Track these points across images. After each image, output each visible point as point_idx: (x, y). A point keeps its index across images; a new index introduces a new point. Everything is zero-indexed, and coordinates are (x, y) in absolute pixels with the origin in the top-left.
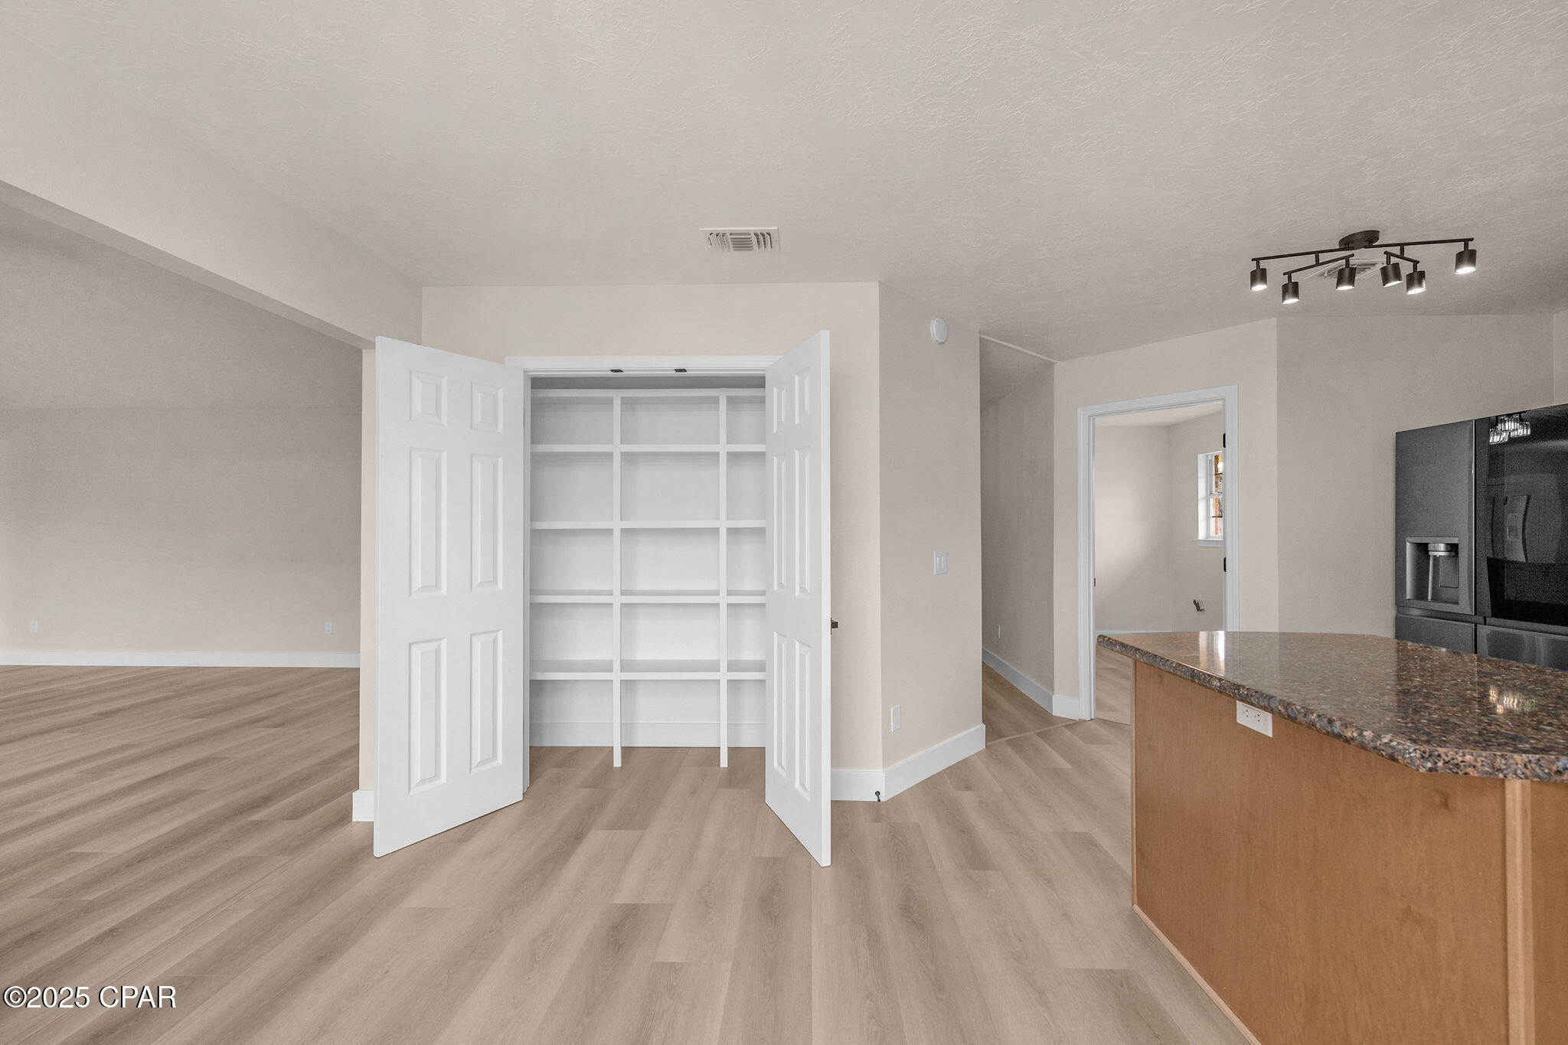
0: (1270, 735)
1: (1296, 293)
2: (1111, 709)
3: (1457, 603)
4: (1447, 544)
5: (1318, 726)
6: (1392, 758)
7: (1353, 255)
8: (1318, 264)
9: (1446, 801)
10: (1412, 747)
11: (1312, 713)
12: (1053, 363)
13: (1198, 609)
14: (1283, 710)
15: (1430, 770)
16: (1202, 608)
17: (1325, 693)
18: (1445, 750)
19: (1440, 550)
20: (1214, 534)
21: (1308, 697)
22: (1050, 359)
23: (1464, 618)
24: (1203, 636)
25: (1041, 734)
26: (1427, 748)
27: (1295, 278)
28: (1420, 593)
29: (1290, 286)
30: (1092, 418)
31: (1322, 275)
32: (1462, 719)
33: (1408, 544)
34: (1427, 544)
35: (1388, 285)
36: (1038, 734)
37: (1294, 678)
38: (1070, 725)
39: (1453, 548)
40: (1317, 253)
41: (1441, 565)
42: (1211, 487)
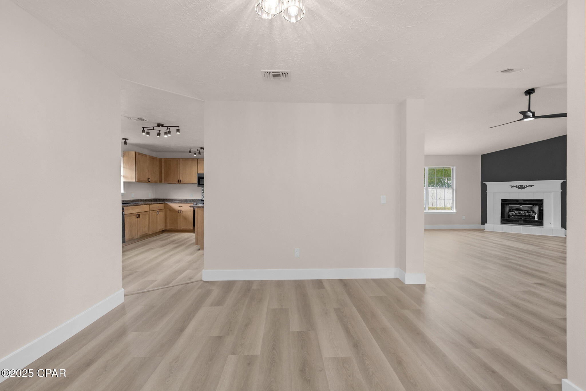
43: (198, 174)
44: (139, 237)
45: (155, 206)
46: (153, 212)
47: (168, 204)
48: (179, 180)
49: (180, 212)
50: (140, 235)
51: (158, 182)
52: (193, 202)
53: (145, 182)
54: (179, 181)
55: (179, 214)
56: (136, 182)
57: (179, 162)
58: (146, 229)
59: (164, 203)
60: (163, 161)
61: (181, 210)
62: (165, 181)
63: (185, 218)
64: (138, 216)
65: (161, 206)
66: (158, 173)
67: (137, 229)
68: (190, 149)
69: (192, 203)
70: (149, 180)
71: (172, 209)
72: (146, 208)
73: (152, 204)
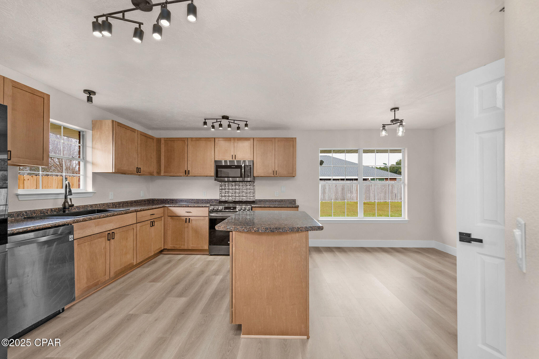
43: (216, 162)
44: (112, 274)
45: (146, 214)
46: (144, 223)
47: (169, 209)
48: (186, 171)
49: (188, 221)
50: (115, 273)
51: (155, 174)
52: (208, 205)
53: (132, 174)
54: (187, 173)
55: (186, 224)
56: (113, 173)
57: (187, 144)
58: (129, 256)
59: (162, 207)
60: (163, 142)
61: (189, 219)
62: (165, 172)
63: (196, 231)
64: (110, 236)
65: (158, 212)
66: (154, 160)
67: (108, 262)
68: (205, 119)
69: (207, 207)
70: (138, 170)
71: (174, 217)
72: (130, 219)
73: (140, 211)
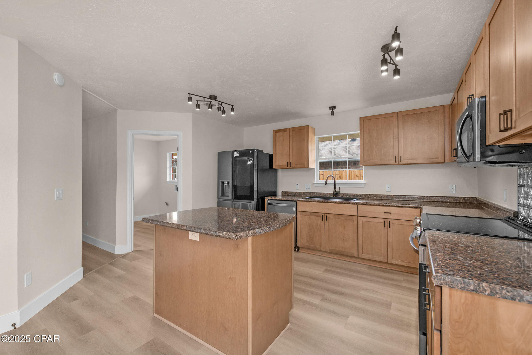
0: (199, 240)
1: (199, 108)
2: (139, 246)
3: (229, 197)
4: (227, 182)
5: (213, 234)
6: (230, 239)
7: (212, 101)
8: (204, 101)
9: (238, 246)
10: (233, 234)
11: (211, 231)
12: (117, 110)
13: (167, 205)
14: (204, 232)
15: (237, 239)
16: (168, 204)
17: (213, 225)
18: (239, 233)
19: (226, 183)
20: (172, 179)
21: (209, 226)
22: (116, 108)
23: (230, 200)
24: (168, 214)
25: (111, 264)
26: (236, 234)
27: (199, 103)
28: (222, 195)
29: (198, 105)
30: (133, 135)
31: (204, 104)
32: (239, 225)
33: (220, 182)
34: (224, 182)
35: (219, 112)
36: (109, 264)
37: (204, 222)
38: (123, 256)
39: (228, 183)
40: (204, 98)
41: (226, 186)
42: (171, 164)
44: (327, 250)
45: (376, 210)
46: (371, 219)
50: (331, 249)
64: (325, 219)
